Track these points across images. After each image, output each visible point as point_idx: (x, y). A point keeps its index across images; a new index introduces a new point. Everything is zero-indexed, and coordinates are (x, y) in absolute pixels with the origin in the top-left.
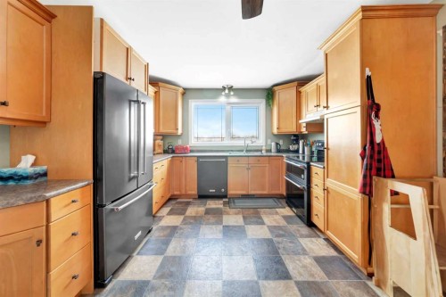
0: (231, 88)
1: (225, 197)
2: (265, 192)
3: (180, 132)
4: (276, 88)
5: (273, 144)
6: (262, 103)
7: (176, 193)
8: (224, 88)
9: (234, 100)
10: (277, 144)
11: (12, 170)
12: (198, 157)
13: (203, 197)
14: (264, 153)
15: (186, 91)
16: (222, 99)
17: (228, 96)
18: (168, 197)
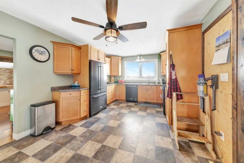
0: (141, 56)
1: (137, 102)
2: (155, 102)
3: (120, 74)
4: (161, 54)
5: (161, 80)
6: (156, 61)
7: (118, 99)
8: (138, 56)
9: (143, 60)
10: (163, 80)
11: (74, 85)
12: (126, 85)
13: (128, 101)
14: (157, 84)
15: (122, 58)
16: (138, 60)
17: (140, 59)
18: (114, 99)
